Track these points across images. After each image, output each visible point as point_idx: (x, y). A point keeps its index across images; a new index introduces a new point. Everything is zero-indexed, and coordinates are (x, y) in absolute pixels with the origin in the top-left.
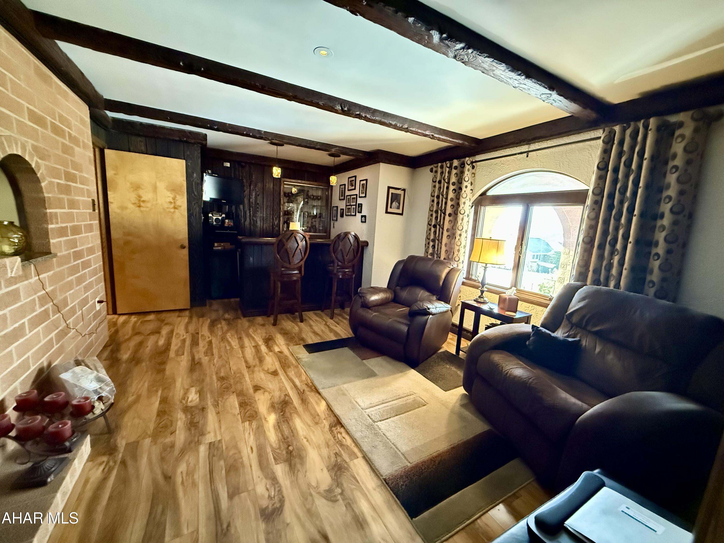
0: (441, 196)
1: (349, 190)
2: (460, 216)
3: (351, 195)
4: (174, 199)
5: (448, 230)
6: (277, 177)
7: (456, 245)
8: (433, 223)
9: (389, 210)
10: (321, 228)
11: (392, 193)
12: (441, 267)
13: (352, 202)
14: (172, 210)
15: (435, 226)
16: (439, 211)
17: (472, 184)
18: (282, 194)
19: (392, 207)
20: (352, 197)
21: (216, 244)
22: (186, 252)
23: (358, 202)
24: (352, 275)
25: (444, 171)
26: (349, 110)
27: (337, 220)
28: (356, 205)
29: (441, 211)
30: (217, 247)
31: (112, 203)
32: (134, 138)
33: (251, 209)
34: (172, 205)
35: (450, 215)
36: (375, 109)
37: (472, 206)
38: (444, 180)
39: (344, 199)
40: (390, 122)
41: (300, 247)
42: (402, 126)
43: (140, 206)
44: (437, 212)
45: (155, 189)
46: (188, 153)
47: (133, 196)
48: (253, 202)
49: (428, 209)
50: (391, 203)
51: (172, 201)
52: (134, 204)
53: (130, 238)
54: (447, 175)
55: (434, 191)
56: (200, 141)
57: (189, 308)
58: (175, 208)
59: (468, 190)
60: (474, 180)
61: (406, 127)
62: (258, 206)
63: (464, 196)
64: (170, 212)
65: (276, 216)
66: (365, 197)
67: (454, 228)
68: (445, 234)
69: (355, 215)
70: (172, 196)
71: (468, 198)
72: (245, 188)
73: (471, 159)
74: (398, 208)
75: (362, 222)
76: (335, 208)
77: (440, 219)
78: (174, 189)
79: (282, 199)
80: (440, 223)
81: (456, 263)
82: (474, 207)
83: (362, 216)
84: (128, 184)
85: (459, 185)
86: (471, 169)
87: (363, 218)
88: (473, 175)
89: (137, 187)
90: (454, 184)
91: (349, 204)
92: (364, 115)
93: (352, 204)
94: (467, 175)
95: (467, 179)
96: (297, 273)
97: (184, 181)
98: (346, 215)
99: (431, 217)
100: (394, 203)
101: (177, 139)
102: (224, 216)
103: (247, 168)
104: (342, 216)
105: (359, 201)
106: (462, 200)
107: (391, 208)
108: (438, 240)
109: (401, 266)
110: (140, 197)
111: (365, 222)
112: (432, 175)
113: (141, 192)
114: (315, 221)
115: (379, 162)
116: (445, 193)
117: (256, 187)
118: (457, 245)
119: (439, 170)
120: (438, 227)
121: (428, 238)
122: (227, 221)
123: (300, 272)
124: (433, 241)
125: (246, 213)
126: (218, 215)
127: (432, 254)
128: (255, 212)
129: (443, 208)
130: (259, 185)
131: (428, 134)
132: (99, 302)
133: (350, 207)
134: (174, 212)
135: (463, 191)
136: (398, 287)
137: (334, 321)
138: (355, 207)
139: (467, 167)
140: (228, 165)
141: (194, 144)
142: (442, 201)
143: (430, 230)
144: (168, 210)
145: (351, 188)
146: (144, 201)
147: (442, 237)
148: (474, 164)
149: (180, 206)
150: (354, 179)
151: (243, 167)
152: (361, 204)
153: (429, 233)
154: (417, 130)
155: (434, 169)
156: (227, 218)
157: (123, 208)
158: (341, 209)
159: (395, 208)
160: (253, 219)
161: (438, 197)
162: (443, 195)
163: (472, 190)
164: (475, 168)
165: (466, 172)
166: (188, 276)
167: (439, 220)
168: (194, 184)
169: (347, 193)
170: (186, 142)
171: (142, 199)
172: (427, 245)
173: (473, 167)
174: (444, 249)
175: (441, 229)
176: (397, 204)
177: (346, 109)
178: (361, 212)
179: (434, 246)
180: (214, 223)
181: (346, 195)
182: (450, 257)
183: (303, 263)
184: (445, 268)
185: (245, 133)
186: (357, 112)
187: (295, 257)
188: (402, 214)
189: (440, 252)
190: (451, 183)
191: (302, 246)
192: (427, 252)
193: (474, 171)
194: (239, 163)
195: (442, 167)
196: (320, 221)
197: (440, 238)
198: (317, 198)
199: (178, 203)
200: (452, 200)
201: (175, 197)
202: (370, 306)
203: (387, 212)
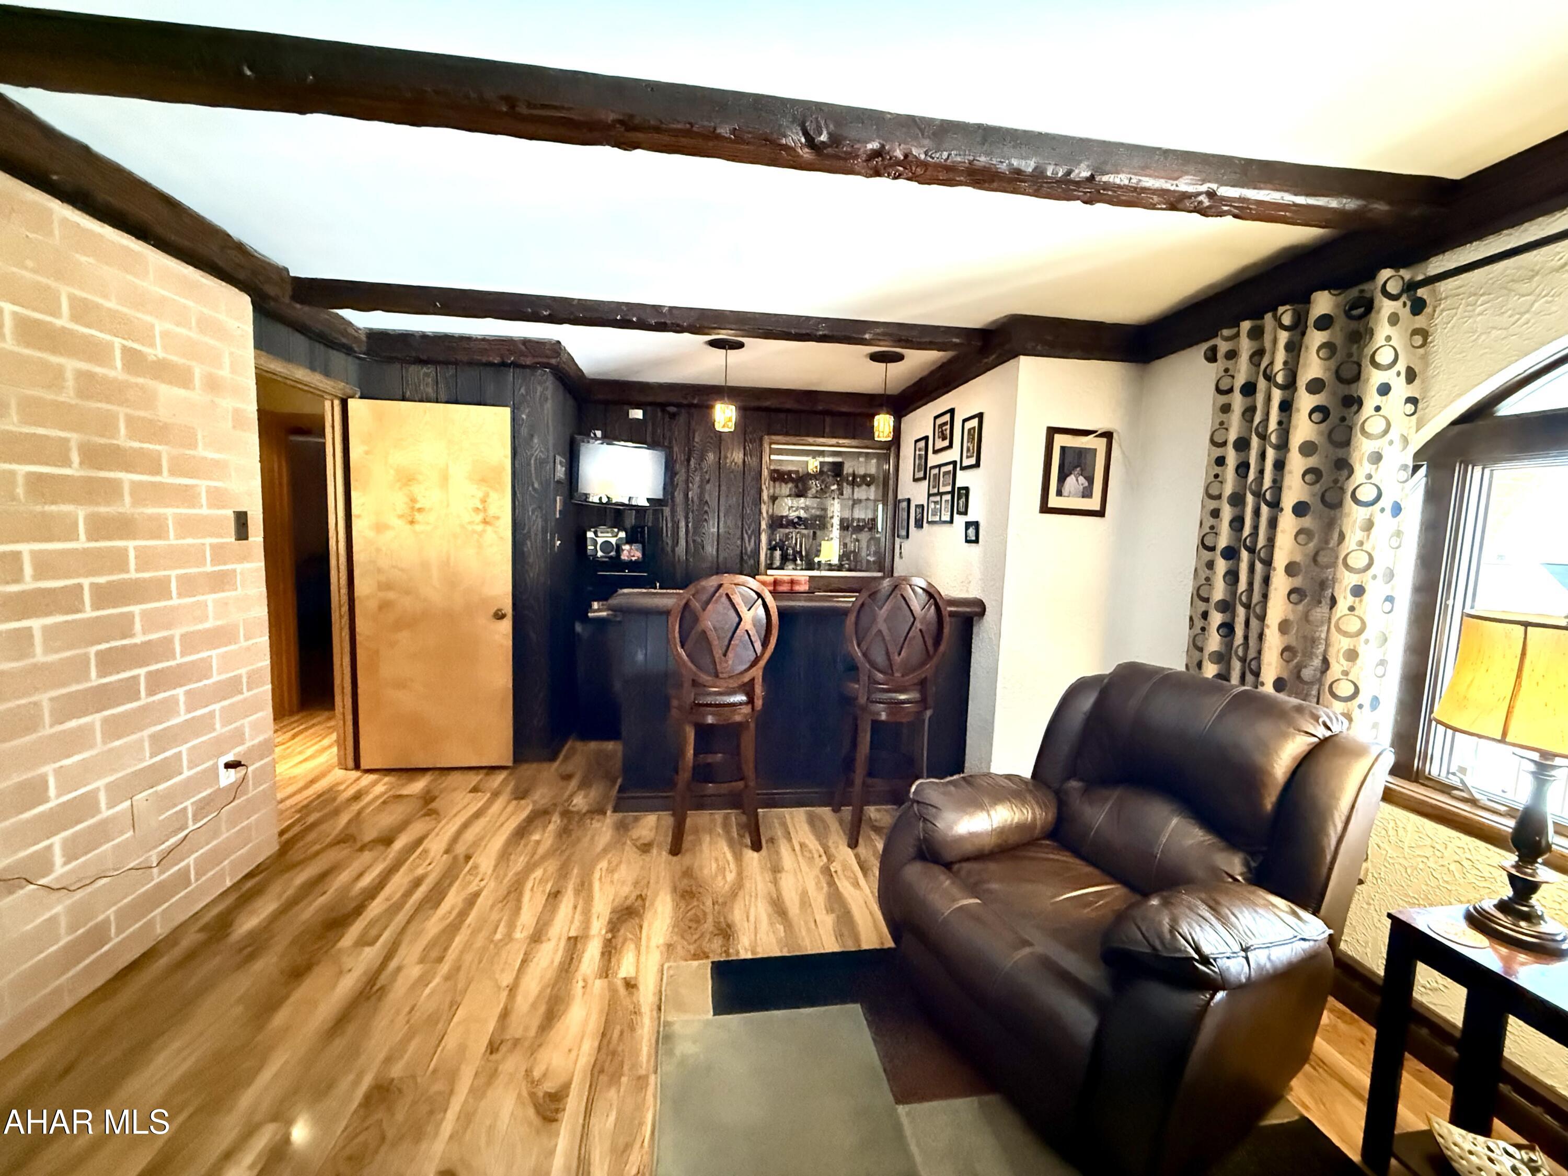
0: (1255, 441)
1: (936, 452)
2: (1354, 515)
3: (939, 466)
4: (483, 501)
5: (1291, 569)
6: (726, 430)
7: (1339, 630)
8: (1223, 541)
9: (1054, 501)
10: (871, 559)
11: (1063, 449)
12: (1264, 728)
13: (944, 485)
14: (480, 528)
15: (1230, 554)
16: (1250, 498)
17: (1411, 376)
18: (765, 473)
19: (1065, 491)
20: (944, 469)
21: (595, 605)
22: (506, 626)
23: (959, 484)
24: (920, 714)
25: (1268, 345)
26: (835, 140)
27: (908, 536)
28: (952, 492)
29: (1258, 495)
30: (599, 610)
31: (358, 516)
32: (413, 369)
33: (691, 515)
34: (480, 517)
35: (1300, 509)
36: (943, 121)
37: (1416, 468)
38: (1269, 378)
39: (925, 478)
40: (1015, 163)
41: (747, 624)
42: (1069, 173)
43: (412, 522)
44: (1237, 500)
45: (445, 479)
46: (523, 391)
47: (399, 501)
48: (695, 499)
49: (1201, 491)
50: (1062, 479)
51: (480, 507)
52: (400, 517)
53: (391, 595)
54: (1281, 357)
55: (1223, 426)
56: (545, 360)
57: (510, 764)
58: (485, 522)
59: (1395, 404)
60: (1424, 358)
61: (1086, 174)
62: (706, 508)
63: (1375, 425)
64: (474, 532)
65: (749, 532)
66: (977, 465)
67: (1322, 559)
68: (1280, 583)
69: (951, 521)
70: (480, 494)
71: (1394, 434)
72: (677, 466)
73: (1406, 274)
74: (1087, 493)
75: (967, 541)
76: (905, 504)
77: (1256, 528)
78: (484, 479)
79: (764, 487)
80: (1255, 542)
81: (1338, 706)
82: (1423, 471)
83: (968, 525)
84: (392, 472)
85: (1344, 390)
86: (1405, 313)
87: (971, 531)
88: (1418, 340)
89: (407, 479)
90: (1315, 386)
91: (936, 491)
92: (899, 154)
93: (942, 490)
94: (1389, 338)
95: (1384, 357)
96: (741, 704)
97: (506, 457)
98: (928, 522)
99: (1212, 521)
100: (1071, 481)
101: (497, 360)
102: (622, 535)
103: (682, 419)
104: (919, 525)
105: (963, 479)
106: (1362, 448)
107: (1059, 493)
108: (1247, 606)
109: (1087, 702)
110: (413, 500)
111: (976, 541)
112: (1212, 371)
113: (417, 490)
114: (858, 540)
115: (1015, 355)
116: (1273, 425)
117: (702, 461)
118: (1345, 634)
119: (1246, 346)
120: (1245, 555)
121: (1200, 595)
122: (627, 547)
123: (751, 701)
124: (1226, 606)
125: (678, 528)
126: (610, 535)
127: (1222, 658)
128: (700, 521)
129: (1267, 482)
130: (711, 457)
131: (1191, 189)
132: (228, 766)
133: (938, 498)
134: (484, 531)
135: (1368, 409)
136: (1074, 784)
137: (857, 856)
138: (949, 497)
139: (1387, 307)
140: (637, 414)
141: (533, 367)
142: (1263, 456)
143: (1210, 565)
144: (470, 528)
145: (940, 444)
146: (420, 510)
147: (1265, 596)
148: (1421, 292)
149: (498, 518)
150: (947, 418)
151: (673, 416)
152: (967, 489)
153: (1208, 579)
154: (1135, 180)
155: (1223, 347)
156: (629, 540)
157: (380, 527)
158: (917, 506)
159: (1075, 495)
160: (694, 541)
161: (1242, 445)
162: (1263, 437)
163: (1413, 401)
164: (1428, 310)
165: (1383, 330)
166: (511, 685)
167: (1247, 531)
168: (532, 462)
169: (933, 460)
170: (515, 365)
171: (418, 506)
172: (1199, 623)
173: (1418, 307)
174: (1273, 642)
175: (1259, 566)
176: (1081, 479)
177: (824, 138)
178: (965, 513)
179: (1227, 628)
180: (600, 554)
181: (929, 465)
182: (1307, 674)
183: (757, 672)
184: (1285, 736)
185: (619, 317)
186: (871, 140)
187: (730, 654)
188: (1101, 513)
189: (1259, 652)
190: (1302, 382)
191: (755, 623)
192: (1196, 646)
193: (1420, 321)
194: (663, 406)
195: (1256, 334)
196: (871, 539)
197: (1256, 597)
198: (866, 480)
199: (493, 510)
200: (1307, 449)
201: (487, 495)
202: (949, 856)
203: (1045, 508)
